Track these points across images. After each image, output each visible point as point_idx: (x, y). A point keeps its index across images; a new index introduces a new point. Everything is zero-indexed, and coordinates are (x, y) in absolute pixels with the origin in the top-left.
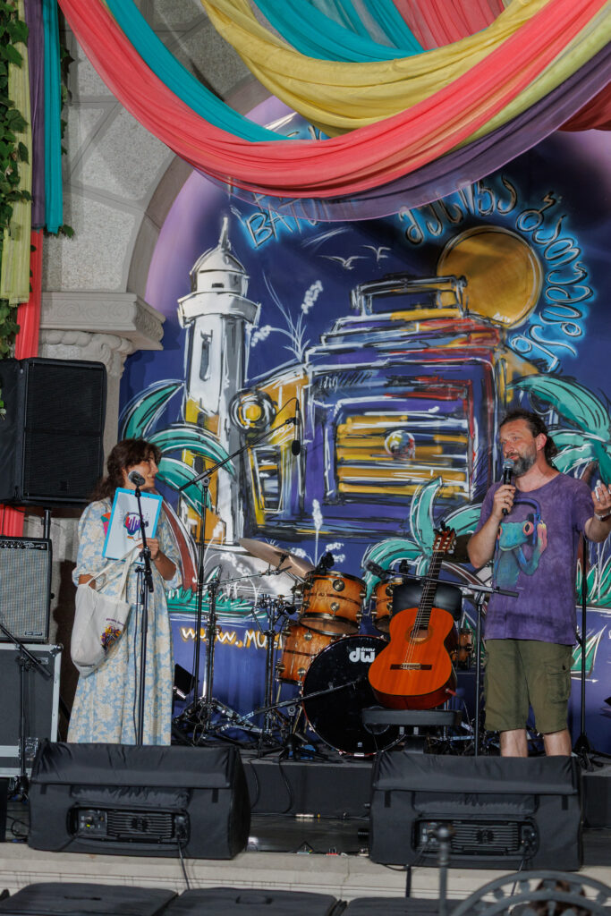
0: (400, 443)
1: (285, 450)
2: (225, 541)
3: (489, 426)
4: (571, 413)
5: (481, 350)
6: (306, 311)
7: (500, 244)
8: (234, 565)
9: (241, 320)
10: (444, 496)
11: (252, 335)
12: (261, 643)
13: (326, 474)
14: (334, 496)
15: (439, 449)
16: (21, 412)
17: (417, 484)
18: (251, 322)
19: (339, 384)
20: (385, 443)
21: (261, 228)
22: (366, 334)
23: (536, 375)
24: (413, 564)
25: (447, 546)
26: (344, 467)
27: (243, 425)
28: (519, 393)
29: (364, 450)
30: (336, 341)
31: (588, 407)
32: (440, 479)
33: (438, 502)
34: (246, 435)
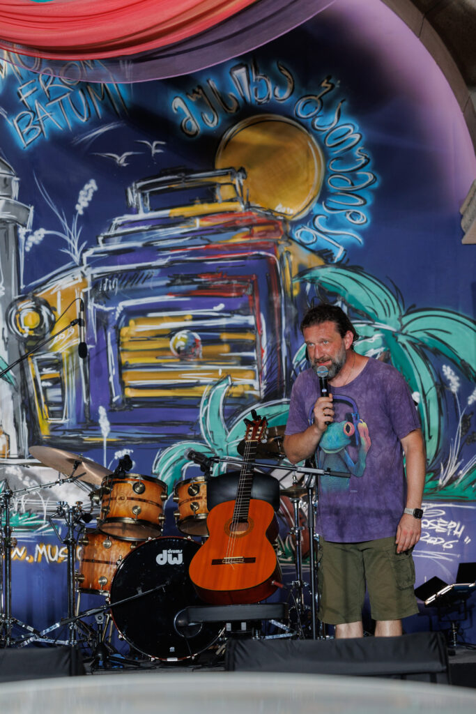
0: (186, 343)
1: (68, 356)
2: (9, 454)
3: (277, 321)
4: (360, 304)
5: (265, 243)
6: (81, 212)
7: (279, 133)
8: (20, 479)
9: (13, 224)
10: (234, 395)
11: (26, 240)
12: (53, 557)
13: (111, 379)
14: (120, 401)
15: (226, 348)
17: (205, 384)
18: (24, 226)
19: (120, 286)
20: (171, 344)
21: (30, 127)
22: (144, 233)
23: (322, 267)
25: (260, 435)
26: (129, 371)
27: (21, 333)
28: (306, 285)
29: (149, 353)
30: (114, 241)
31: (376, 297)
32: (229, 378)
33: (228, 402)
34: (25, 344)
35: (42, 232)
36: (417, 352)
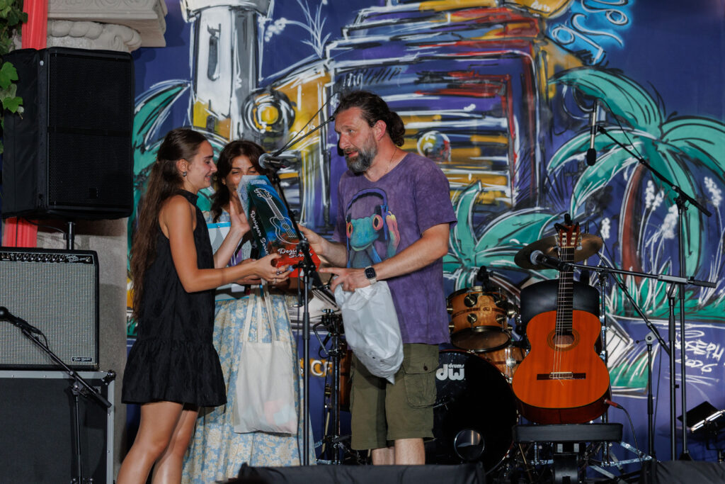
1: (308, 155)
3: (531, 125)
4: (620, 110)
5: (519, 41)
6: (325, 2)
9: (253, 13)
10: (484, 202)
11: (266, 29)
15: (476, 151)
16: (43, 109)
17: (455, 189)
18: (265, 14)
19: (365, 82)
22: (392, 26)
23: (580, 68)
24: (451, 277)
25: (575, 242)
27: (258, 129)
28: (562, 87)
30: (359, 34)
31: (636, 102)
32: (480, 183)
33: (477, 209)
34: (262, 141)
35: (283, 22)
36: (677, 162)
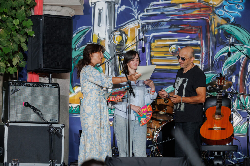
0: (175, 49)
3: (209, 43)
4: (239, 38)
5: (205, 14)
9: (113, 3)
11: (118, 9)
13: (147, 61)
16: (41, 35)
18: (118, 4)
19: (152, 28)
20: (170, 50)
22: (161, 9)
23: (226, 24)
25: (223, 83)
26: (154, 59)
27: (115, 43)
28: (220, 30)
29: (161, 52)
30: (150, 11)
31: (245, 36)
34: (116, 47)
35: (124, 7)
